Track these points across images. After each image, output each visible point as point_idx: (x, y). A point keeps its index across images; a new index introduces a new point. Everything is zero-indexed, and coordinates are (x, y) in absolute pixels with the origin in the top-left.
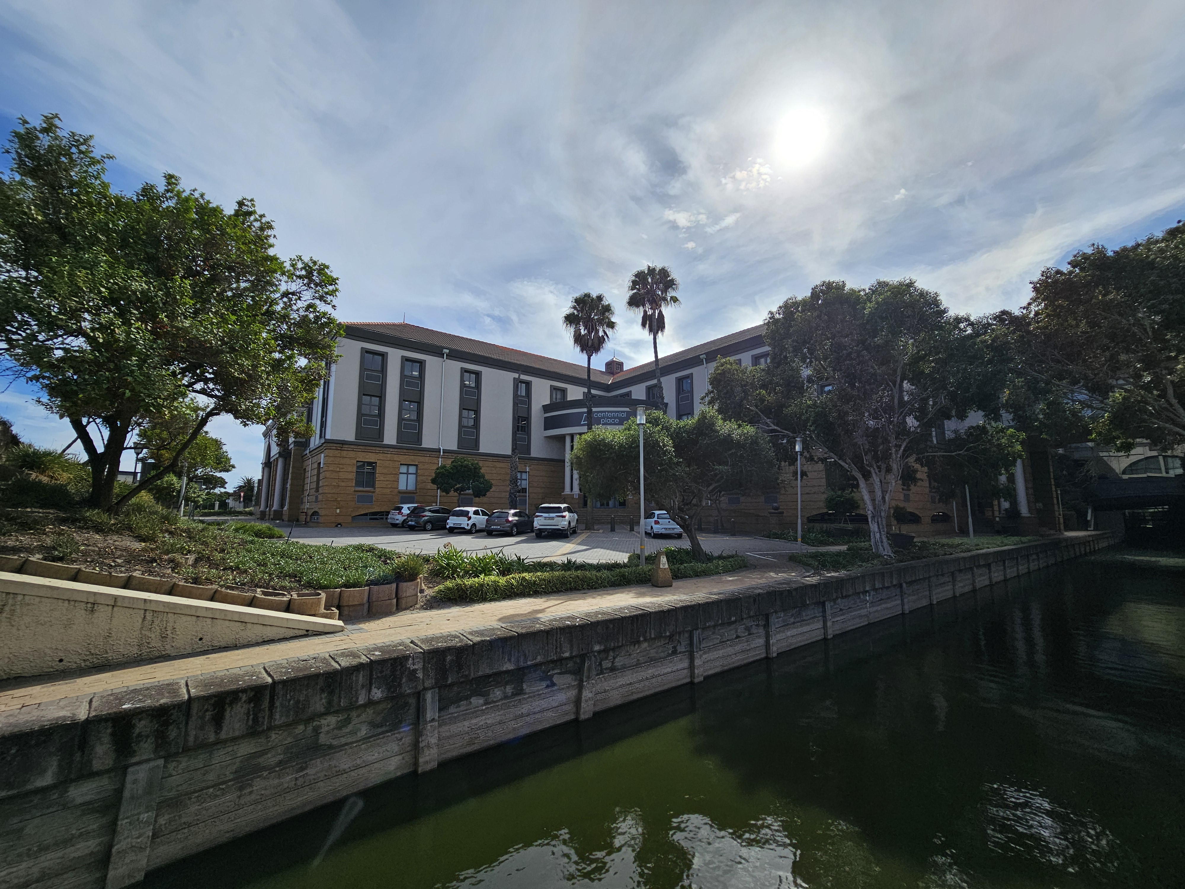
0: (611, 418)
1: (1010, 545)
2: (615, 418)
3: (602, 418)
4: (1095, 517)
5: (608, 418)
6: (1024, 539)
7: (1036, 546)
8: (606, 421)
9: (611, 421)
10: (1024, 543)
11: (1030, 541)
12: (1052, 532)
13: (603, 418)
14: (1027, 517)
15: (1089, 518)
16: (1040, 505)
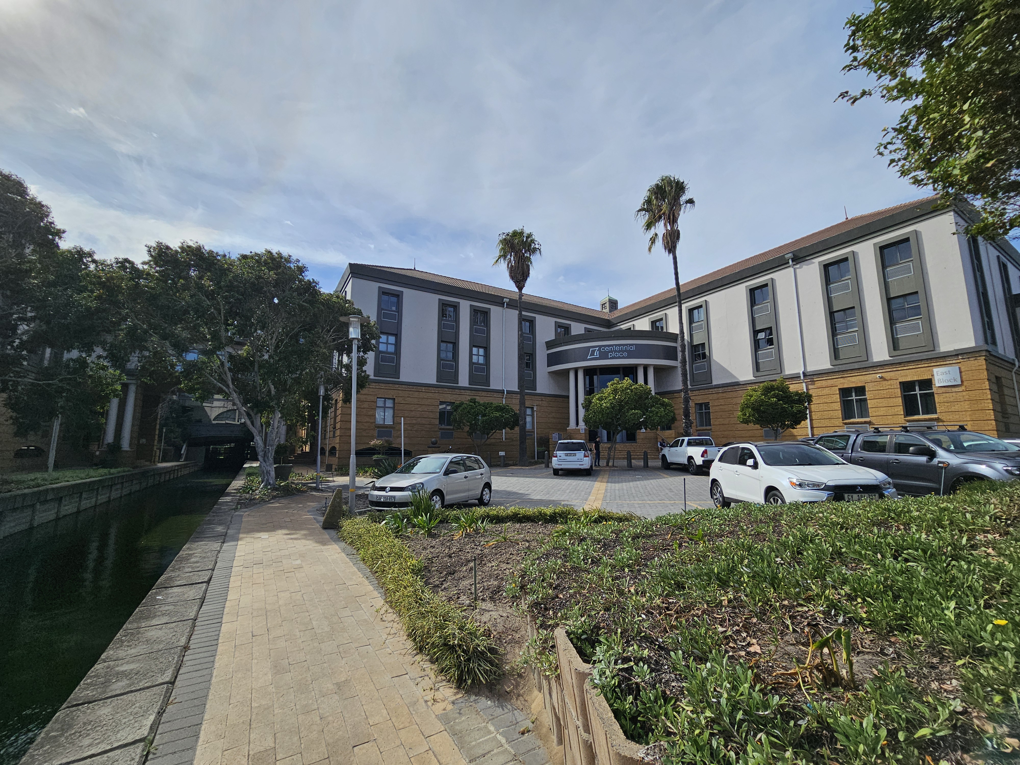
0: (619, 352)
1: (96, 477)
2: (623, 351)
3: (609, 352)
4: (188, 451)
5: (616, 351)
6: (113, 471)
7: (123, 476)
8: (614, 354)
9: (618, 354)
10: (113, 474)
11: (119, 472)
12: (148, 463)
13: (611, 351)
14: (127, 451)
15: (182, 452)
16: (143, 441)
